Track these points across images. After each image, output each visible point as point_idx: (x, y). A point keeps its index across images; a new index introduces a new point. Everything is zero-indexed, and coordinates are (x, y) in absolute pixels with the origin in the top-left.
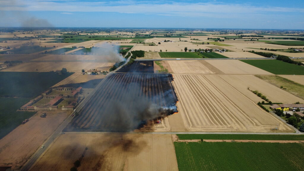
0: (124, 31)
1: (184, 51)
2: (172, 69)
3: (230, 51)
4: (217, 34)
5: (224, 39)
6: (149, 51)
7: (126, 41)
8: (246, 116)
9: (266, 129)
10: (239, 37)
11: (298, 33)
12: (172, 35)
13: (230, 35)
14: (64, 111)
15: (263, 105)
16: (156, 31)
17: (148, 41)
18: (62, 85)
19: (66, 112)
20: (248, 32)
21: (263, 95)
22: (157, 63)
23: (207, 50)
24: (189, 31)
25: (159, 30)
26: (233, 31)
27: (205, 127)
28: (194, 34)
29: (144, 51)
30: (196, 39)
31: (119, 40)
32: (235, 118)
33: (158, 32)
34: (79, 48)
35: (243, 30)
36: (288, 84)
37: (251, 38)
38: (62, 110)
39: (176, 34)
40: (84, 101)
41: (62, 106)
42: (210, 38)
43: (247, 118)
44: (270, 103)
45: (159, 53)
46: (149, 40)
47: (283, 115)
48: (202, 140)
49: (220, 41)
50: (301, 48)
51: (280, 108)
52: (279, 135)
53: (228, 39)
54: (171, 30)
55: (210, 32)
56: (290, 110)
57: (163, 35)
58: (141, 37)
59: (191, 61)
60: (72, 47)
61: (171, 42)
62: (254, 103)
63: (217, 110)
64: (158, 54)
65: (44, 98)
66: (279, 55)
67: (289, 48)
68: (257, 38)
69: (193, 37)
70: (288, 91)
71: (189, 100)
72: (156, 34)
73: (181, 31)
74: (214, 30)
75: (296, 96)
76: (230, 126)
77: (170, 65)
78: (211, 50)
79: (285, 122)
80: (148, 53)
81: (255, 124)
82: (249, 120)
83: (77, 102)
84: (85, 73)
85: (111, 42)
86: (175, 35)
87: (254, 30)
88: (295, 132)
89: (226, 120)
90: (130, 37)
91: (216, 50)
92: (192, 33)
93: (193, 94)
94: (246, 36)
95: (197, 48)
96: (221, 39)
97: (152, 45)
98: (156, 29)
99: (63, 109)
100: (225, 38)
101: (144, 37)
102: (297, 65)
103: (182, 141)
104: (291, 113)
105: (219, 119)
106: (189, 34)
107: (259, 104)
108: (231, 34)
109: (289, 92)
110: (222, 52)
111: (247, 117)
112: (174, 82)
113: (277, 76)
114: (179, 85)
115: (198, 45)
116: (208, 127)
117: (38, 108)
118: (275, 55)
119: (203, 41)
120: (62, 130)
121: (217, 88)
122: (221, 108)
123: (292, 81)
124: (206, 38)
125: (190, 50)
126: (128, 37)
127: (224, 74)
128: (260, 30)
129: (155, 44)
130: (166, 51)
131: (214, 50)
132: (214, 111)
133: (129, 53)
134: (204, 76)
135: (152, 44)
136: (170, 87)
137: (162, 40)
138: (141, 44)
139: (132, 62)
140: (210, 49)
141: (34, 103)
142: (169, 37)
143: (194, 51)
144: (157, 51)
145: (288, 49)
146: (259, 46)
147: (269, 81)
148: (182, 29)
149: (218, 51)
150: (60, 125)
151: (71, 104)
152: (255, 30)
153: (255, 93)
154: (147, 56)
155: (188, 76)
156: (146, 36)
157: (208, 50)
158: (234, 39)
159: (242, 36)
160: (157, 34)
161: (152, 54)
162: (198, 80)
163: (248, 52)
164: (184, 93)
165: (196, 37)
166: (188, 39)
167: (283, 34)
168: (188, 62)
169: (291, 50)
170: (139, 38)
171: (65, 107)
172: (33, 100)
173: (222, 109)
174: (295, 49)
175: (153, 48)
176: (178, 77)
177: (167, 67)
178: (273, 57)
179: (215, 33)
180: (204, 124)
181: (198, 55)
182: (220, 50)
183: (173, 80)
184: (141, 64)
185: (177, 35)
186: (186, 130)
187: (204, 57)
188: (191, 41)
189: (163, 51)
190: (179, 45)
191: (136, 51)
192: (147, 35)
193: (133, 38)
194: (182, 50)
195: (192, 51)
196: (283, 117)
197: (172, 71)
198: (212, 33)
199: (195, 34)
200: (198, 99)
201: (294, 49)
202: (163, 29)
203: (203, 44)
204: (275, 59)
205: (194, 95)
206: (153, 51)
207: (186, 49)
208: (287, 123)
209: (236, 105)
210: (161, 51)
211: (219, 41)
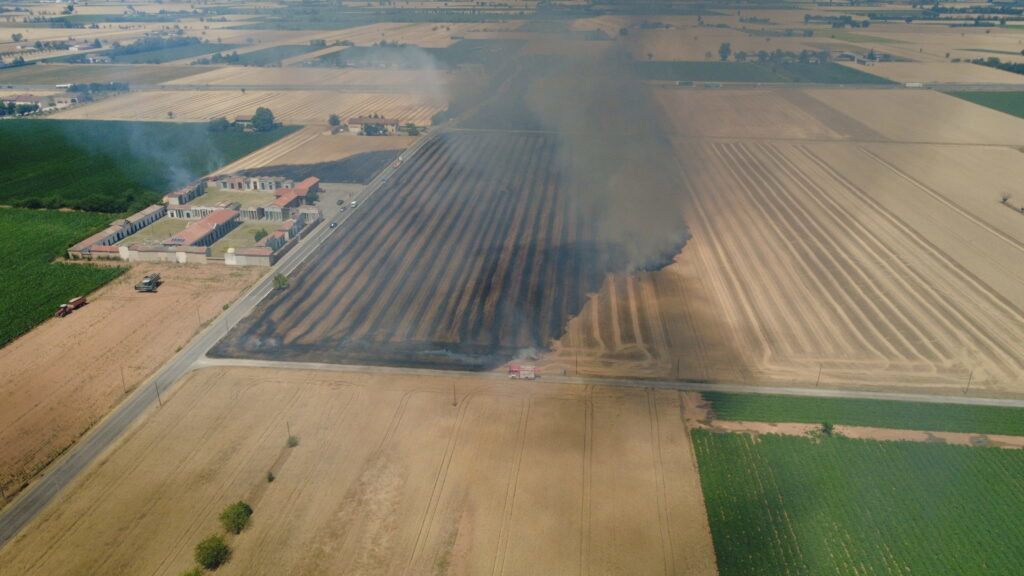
1: (716, 58)
3: (899, 60)
5: (866, 18)
10: (925, 13)
12: (669, 6)
14: (232, 267)
18: (247, 168)
19: (240, 275)
23: (808, 56)
27: (832, 365)
30: (761, 21)
32: (969, 325)
37: (975, 16)
38: (225, 265)
40: (318, 234)
41: (227, 248)
42: (812, 14)
49: (855, 24)
60: (312, 43)
61: (668, 27)
63: (879, 287)
65: (169, 215)
68: (1001, 16)
76: (954, 366)
78: (823, 56)
83: (291, 236)
84: (342, 127)
86: (681, 8)
89: (930, 337)
90: (518, 12)
91: (844, 57)
96: (855, 18)
99: (231, 261)
100: (873, 16)
105: (892, 327)
106: (733, 4)
110: (869, 62)
115: (768, 40)
116: (849, 366)
117: (136, 253)
119: (789, 27)
120: (208, 349)
124: (799, 14)
125: (742, 53)
126: (512, 12)
127: (887, 141)
131: (835, 55)
140: (817, 50)
141: (125, 233)
143: (756, 59)
146: (1011, 43)
149: (852, 59)
150: (205, 325)
151: (264, 241)
155: (737, 147)
156: (575, 11)
157: (810, 53)
158: (908, 20)
162: (780, 160)
163: (971, 65)
171: (237, 255)
172: (121, 222)
173: (901, 285)
176: (698, 149)
180: (828, 348)
181: (774, 70)
182: (857, 57)
185: (688, 6)
187: (796, 80)
188: (742, 27)
189: (636, 57)
192: (579, 7)
194: (709, 55)
195: (748, 59)
203: (789, 35)
207: (725, 50)
209: (961, 267)
211: (848, 26)
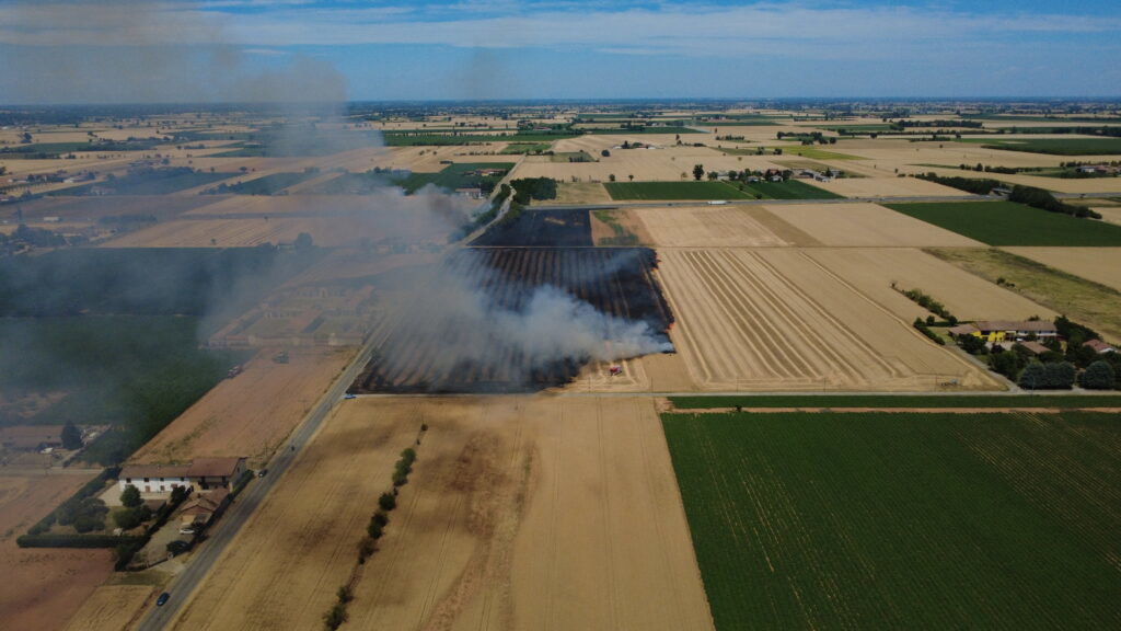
0: (475, 115)
1: (691, 178)
2: (653, 235)
3: (854, 176)
4: (815, 119)
6: (570, 180)
7: (489, 149)
8: (872, 353)
9: (924, 384)
10: (892, 128)
11: (1114, 111)
12: (649, 124)
13: (860, 121)
14: (334, 346)
15: (931, 328)
16: (591, 111)
17: (565, 146)
20: (930, 109)
21: (936, 299)
22: (599, 218)
23: (772, 175)
24: (710, 109)
26: (872, 107)
27: (748, 382)
29: (553, 181)
30: (736, 138)
31: (461, 144)
33: (599, 113)
34: (329, 172)
35: (911, 101)
36: (1024, 272)
37: (935, 130)
38: (329, 345)
42: (785, 132)
43: (875, 360)
44: (953, 322)
45: (607, 186)
46: (569, 144)
47: (985, 352)
48: (739, 409)
50: (1105, 164)
51: (977, 334)
52: (958, 397)
53: (853, 134)
54: (644, 108)
55: (788, 113)
56: (1008, 338)
57: (617, 126)
58: (537, 134)
61: (647, 147)
62: (903, 323)
63: (788, 340)
64: (604, 189)
66: (1017, 187)
67: (1062, 165)
69: (724, 131)
70: (1018, 291)
71: (707, 318)
72: (591, 121)
73: (682, 108)
74: (804, 104)
75: (1040, 304)
77: (645, 222)
78: (786, 174)
79: (985, 366)
80: (568, 185)
81: (894, 372)
82: (879, 363)
84: (372, 248)
85: (435, 153)
86: (660, 125)
87: (953, 101)
88: (1008, 389)
90: (500, 133)
91: (805, 174)
92: (723, 116)
93: (719, 302)
94: (917, 124)
95: (739, 167)
97: (580, 160)
98: (590, 104)
101: (549, 133)
102: (1074, 215)
103: (681, 411)
104: (1007, 346)
106: (712, 120)
107: (918, 325)
108: (864, 116)
109: (1022, 294)
110: (825, 179)
111: (876, 357)
112: (660, 273)
113: (994, 251)
114: (674, 280)
115: (740, 159)
116: (758, 382)
118: (1004, 186)
119: (760, 145)
120: (345, 390)
121: (794, 284)
122: (800, 337)
123: (1041, 265)
124: (773, 131)
125: (714, 173)
126: (494, 133)
127: (820, 246)
128: (977, 102)
129: (590, 157)
130: (631, 177)
131: (797, 173)
133: (503, 186)
134: (755, 252)
135: (580, 158)
136: (648, 285)
137: (612, 143)
138: (541, 158)
139: (518, 213)
140: (782, 168)
142: (640, 130)
143: (727, 178)
144: (597, 179)
145: (1058, 165)
146: (957, 157)
147: (966, 266)
148: (687, 101)
149: (812, 176)
152: (958, 103)
153: (912, 296)
154: (564, 197)
155: (703, 254)
156: (556, 131)
157: (775, 172)
158: (874, 136)
159: (903, 124)
161: (582, 189)
162: (735, 263)
164: (690, 299)
165: (735, 131)
166: (708, 136)
167: (1057, 115)
168: (704, 213)
169: (1069, 169)
170: (533, 136)
173: (803, 339)
174: (1085, 164)
175: (584, 171)
176: (671, 256)
177: (635, 228)
178: (997, 192)
179: (804, 115)
181: (741, 188)
182: (818, 172)
183: (657, 267)
184: (547, 219)
185: (668, 123)
186: (694, 387)
187: (759, 197)
188: (717, 145)
189: (619, 179)
190: (673, 159)
191: (527, 180)
192: (560, 126)
193: (510, 138)
194: (684, 175)
195: (719, 179)
196: (981, 357)
197: (651, 240)
198: (795, 114)
199: (734, 119)
200: (734, 314)
201: (1080, 164)
202: (615, 102)
203: (760, 153)
204: (1003, 197)
205: (722, 306)
206: (585, 178)
207: (698, 171)
208: (991, 369)
209: (846, 328)
210: (612, 178)
211: (816, 143)
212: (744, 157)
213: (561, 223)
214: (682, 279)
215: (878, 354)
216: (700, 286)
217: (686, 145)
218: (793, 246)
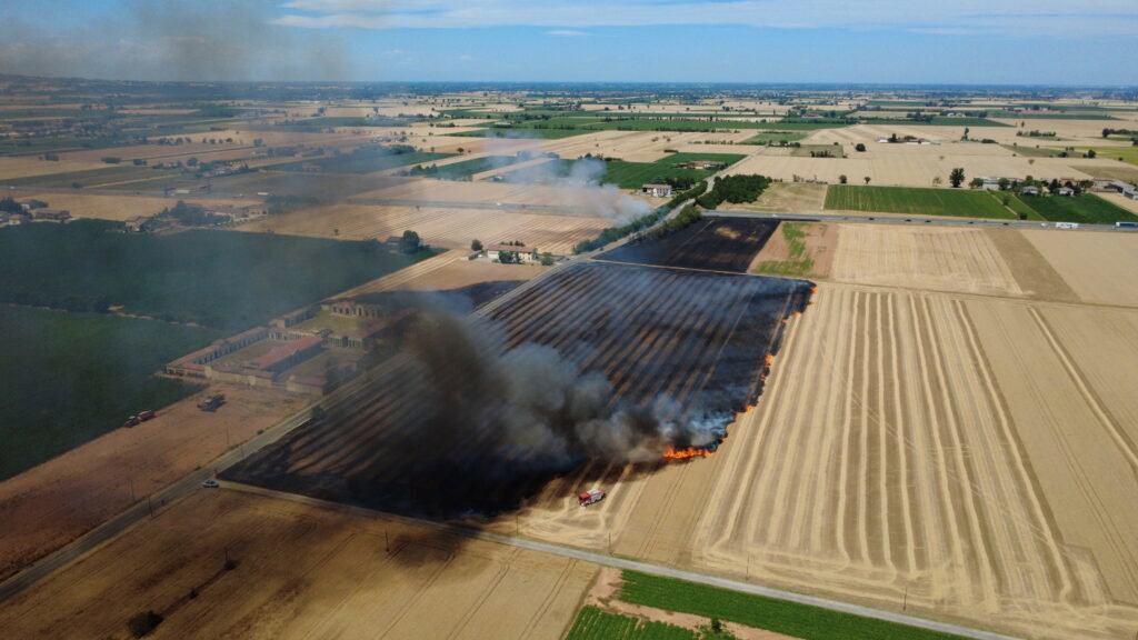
1: (947, 184)
6: (791, 179)
8: (1047, 533)
14: (290, 393)
18: (369, 292)
22: (786, 233)
23: (1060, 186)
25: (902, 94)
28: (1051, 112)
29: (768, 180)
30: (1045, 135)
32: (979, 534)
34: (540, 156)
38: (286, 391)
39: (962, 112)
43: (1043, 549)
57: (904, 115)
59: (951, 230)
60: (518, 153)
61: (920, 142)
64: (823, 194)
69: (1033, 125)
72: (877, 109)
76: (919, 579)
77: (840, 244)
78: (1083, 186)
80: (784, 186)
82: (1048, 558)
84: (482, 253)
85: (669, 140)
89: (919, 542)
90: (761, 120)
91: (1110, 187)
93: (850, 384)
98: (885, 89)
103: (624, 608)
110: (1137, 195)
111: (1051, 542)
114: (811, 337)
115: (1031, 162)
117: (217, 372)
120: (222, 470)
125: (980, 180)
127: (1074, 301)
129: (841, 151)
130: (868, 179)
131: (1101, 185)
132: (893, 480)
133: (704, 183)
134: (962, 302)
137: (880, 135)
138: (781, 151)
140: (1082, 177)
141: (223, 352)
143: (995, 188)
148: (1007, 88)
149: (1119, 189)
150: (233, 447)
154: (765, 201)
157: (1063, 182)
160: (883, 110)
164: (808, 376)
165: (1050, 126)
166: (1004, 135)
171: (296, 382)
176: (836, 298)
177: (822, 250)
180: (795, 539)
181: (1006, 202)
183: (802, 312)
184: (720, 230)
185: (967, 114)
187: (1023, 217)
188: (1011, 143)
189: (851, 181)
190: (942, 158)
191: (736, 179)
192: (835, 114)
195: (985, 187)
197: (829, 270)
199: (1058, 112)
203: (1064, 155)
206: (810, 177)
207: (957, 177)
210: (843, 180)
212: (1038, 160)
213: (733, 235)
214: (824, 336)
215: (1057, 535)
216: (840, 353)
217: (972, 140)
218: (1031, 298)
